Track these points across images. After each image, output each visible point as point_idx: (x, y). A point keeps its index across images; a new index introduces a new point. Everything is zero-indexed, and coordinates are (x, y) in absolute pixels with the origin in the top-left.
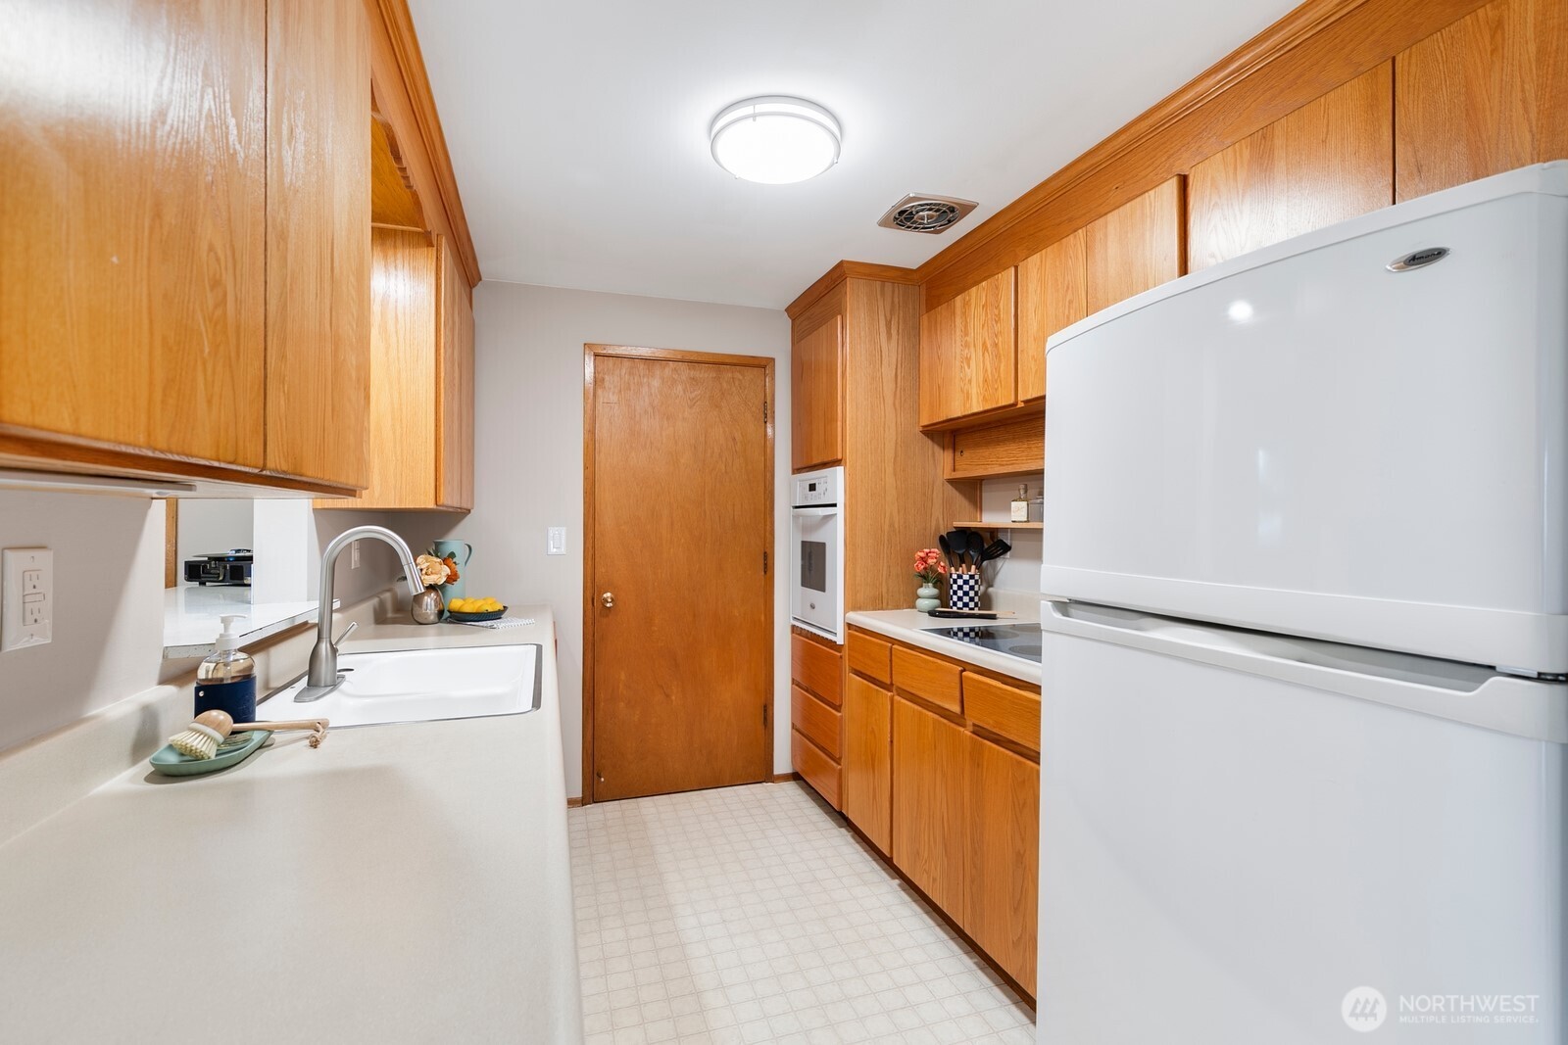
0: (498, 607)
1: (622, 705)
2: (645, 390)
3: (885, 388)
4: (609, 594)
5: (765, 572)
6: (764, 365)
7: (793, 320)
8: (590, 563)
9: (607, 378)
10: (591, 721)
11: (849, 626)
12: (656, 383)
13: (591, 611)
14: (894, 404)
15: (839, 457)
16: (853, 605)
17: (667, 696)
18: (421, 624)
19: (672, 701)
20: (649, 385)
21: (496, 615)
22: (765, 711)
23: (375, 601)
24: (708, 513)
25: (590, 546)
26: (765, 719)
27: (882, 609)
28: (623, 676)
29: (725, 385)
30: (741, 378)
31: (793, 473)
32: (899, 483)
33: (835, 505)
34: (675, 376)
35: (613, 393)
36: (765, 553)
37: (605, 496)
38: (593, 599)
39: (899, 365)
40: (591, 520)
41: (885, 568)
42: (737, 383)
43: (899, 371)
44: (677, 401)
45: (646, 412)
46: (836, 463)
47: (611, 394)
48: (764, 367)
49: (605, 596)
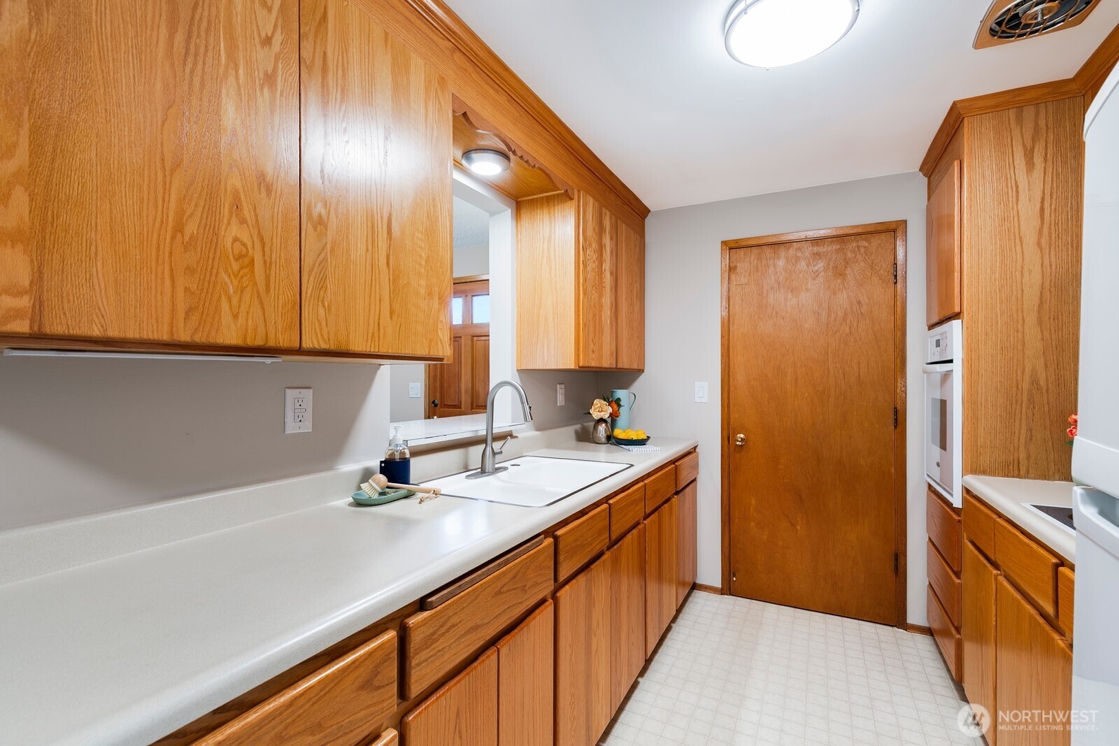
0: (643, 437)
1: (753, 524)
2: (771, 269)
3: (1023, 227)
4: (742, 436)
5: (895, 427)
6: (894, 230)
7: (929, 178)
8: (726, 410)
9: (739, 265)
10: (727, 531)
11: (967, 491)
12: (781, 263)
13: (727, 447)
14: (1039, 244)
15: (957, 309)
16: (973, 467)
17: (793, 525)
18: (597, 443)
19: (797, 530)
20: (775, 267)
21: (642, 442)
22: (896, 560)
23: (578, 427)
24: (831, 371)
25: (726, 396)
26: (896, 567)
27: (1019, 476)
28: (753, 502)
29: (849, 255)
30: (867, 244)
31: (929, 329)
32: (1046, 334)
33: (951, 361)
34: (799, 254)
35: (744, 276)
36: (895, 408)
37: (738, 359)
38: (729, 438)
39: (1047, 197)
40: (726, 376)
41: (1023, 431)
42: (862, 251)
43: (1047, 205)
44: (801, 275)
45: (772, 288)
46: (957, 316)
47: (742, 278)
48: (894, 231)
49: (739, 435)
